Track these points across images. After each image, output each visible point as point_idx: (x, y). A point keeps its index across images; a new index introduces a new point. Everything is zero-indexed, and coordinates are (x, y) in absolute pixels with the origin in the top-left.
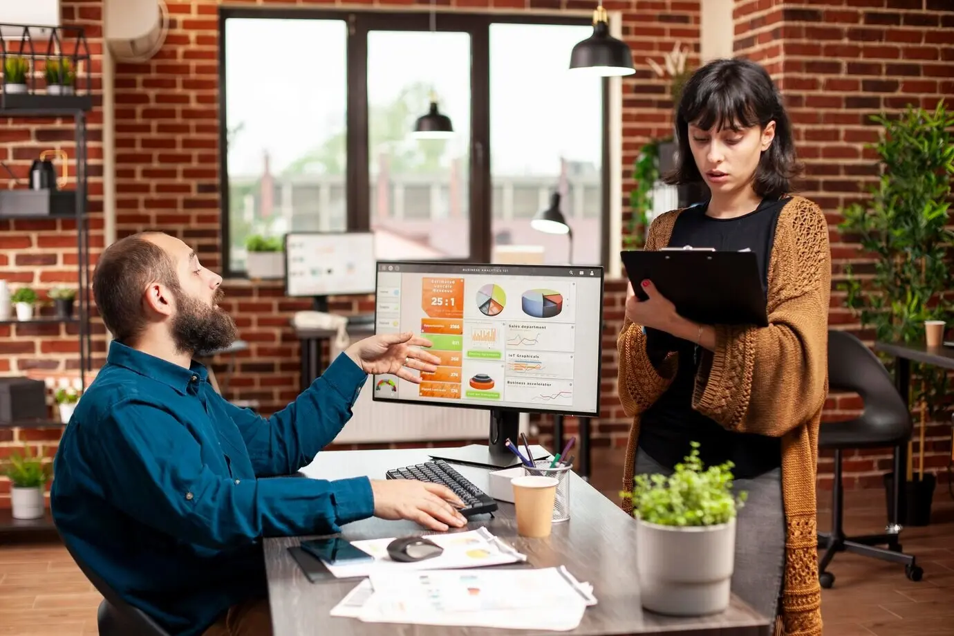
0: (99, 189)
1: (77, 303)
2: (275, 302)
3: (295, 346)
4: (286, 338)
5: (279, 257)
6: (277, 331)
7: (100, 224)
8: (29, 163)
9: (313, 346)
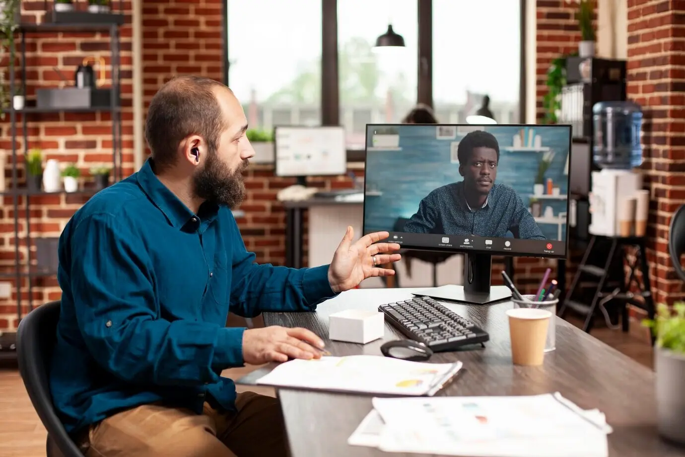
0: (129, 89)
1: (111, 179)
2: (265, 181)
3: (281, 215)
4: (275, 209)
5: (269, 146)
6: (268, 204)
7: (130, 116)
8: (73, 68)
9: (297, 215)
